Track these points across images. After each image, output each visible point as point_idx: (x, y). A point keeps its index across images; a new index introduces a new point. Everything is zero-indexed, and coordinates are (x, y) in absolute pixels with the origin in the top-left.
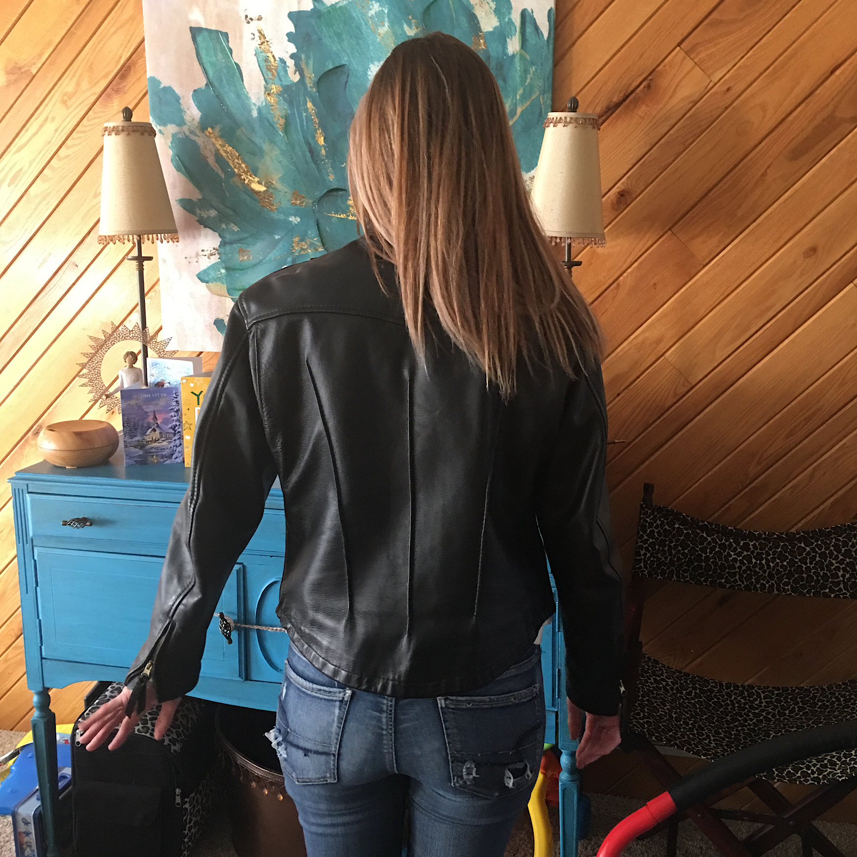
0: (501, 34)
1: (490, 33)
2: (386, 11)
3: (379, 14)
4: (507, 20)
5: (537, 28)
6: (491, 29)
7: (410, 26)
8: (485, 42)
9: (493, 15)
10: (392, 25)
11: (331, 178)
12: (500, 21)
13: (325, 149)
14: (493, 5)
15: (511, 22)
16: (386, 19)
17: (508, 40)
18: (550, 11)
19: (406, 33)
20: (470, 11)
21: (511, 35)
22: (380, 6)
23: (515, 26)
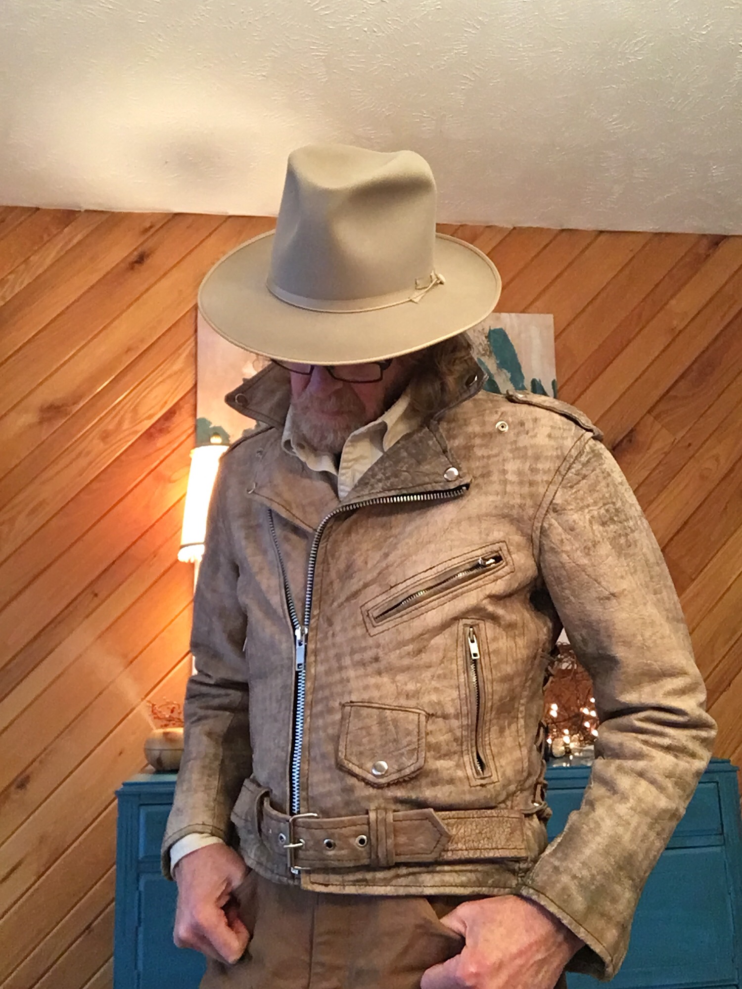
4: (521, 386)
9: (509, 381)
12: (515, 385)
14: (509, 375)
18: (554, 383)
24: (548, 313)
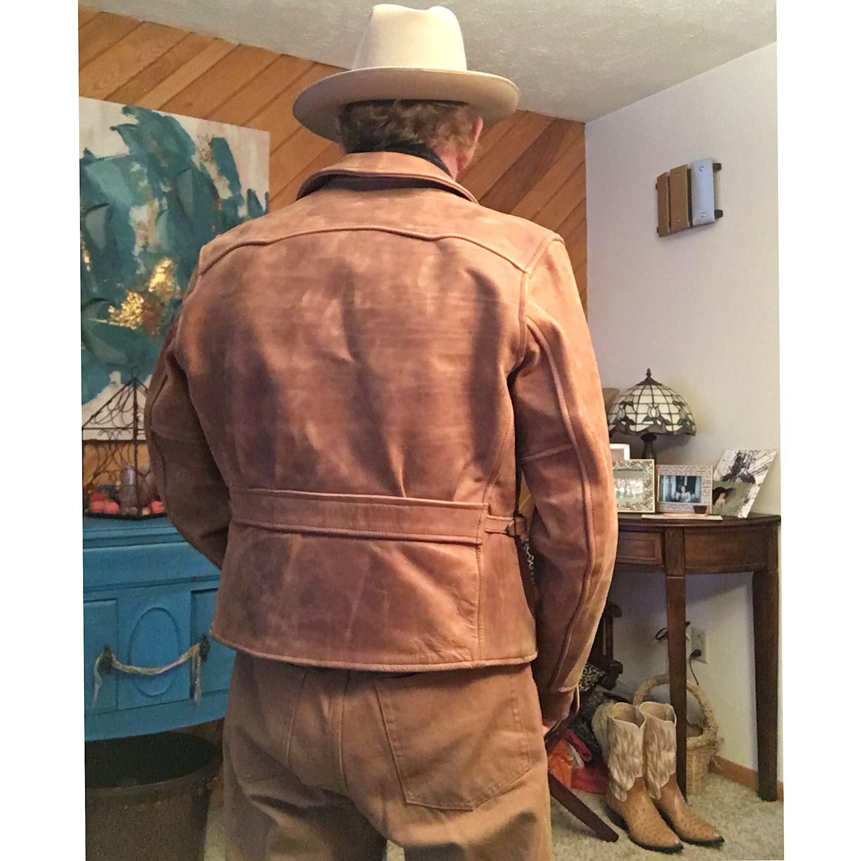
0: (234, 203)
1: (226, 200)
2: (146, 171)
3: (140, 173)
4: (238, 193)
5: (258, 203)
6: (226, 198)
7: (165, 184)
8: (222, 206)
9: (228, 189)
10: (150, 182)
11: (95, 289)
12: (232, 192)
13: (90, 266)
14: (228, 182)
15: (240, 196)
16: (146, 177)
17: (239, 208)
18: (267, 194)
19: (161, 189)
20: (212, 183)
21: (241, 205)
22: (140, 166)
23: (244, 200)
24: (265, 130)
